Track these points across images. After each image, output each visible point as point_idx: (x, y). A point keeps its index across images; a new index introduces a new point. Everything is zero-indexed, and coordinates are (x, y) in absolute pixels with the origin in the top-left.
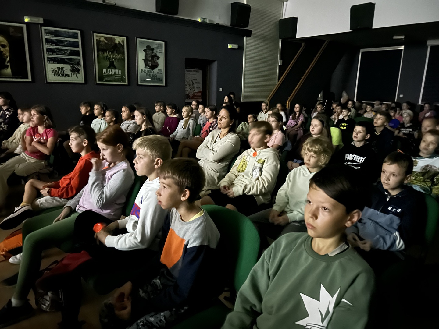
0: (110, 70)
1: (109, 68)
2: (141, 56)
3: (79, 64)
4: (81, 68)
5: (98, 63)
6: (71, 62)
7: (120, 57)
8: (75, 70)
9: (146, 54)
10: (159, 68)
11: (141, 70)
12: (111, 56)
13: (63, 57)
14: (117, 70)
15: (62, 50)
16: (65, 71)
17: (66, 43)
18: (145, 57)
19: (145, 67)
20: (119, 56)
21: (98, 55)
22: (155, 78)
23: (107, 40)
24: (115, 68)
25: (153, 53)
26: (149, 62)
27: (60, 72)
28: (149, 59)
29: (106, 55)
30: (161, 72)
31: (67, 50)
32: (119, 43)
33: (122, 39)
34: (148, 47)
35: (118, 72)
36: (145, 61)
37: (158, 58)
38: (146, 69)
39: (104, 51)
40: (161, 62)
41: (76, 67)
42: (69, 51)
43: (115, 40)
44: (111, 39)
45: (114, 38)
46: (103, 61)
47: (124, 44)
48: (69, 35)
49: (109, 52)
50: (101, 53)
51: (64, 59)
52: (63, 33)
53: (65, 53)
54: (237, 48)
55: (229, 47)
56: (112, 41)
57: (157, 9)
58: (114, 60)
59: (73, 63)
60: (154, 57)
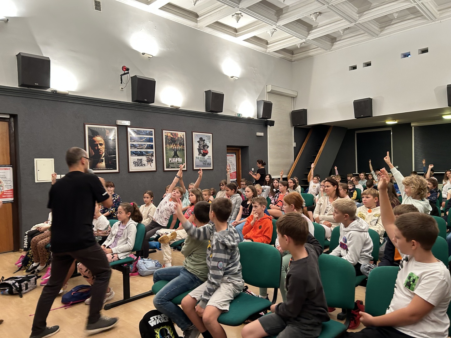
0: (175, 159)
1: (173, 157)
2: (196, 146)
3: (152, 155)
4: (154, 158)
5: (166, 153)
6: (147, 154)
8: (150, 161)
9: (200, 145)
10: (208, 155)
11: (196, 157)
12: (175, 148)
13: (142, 150)
14: (179, 158)
15: (142, 145)
16: (143, 161)
17: (144, 139)
18: (199, 147)
19: (199, 155)
20: (181, 147)
21: (166, 147)
22: (205, 163)
23: (172, 136)
24: (178, 157)
25: (204, 143)
26: (201, 151)
27: (139, 163)
28: (201, 148)
29: (171, 147)
30: (210, 158)
31: (145, 145)
32: (181, 137)
33: (182, 134)
34: (201, 139)
35: (180, 160)
36: (199, 150)
37: (208, 147)
38: (200, 156)
39: (170, 144)
40: (210, 150)
41: (150, 158)
42: (146, 146)
43: (178, 135)
44: (176, 134)
45: (177, 133)
46: (169, 152)
47: (184, 138)
48: (147, 133)
49: (174, 144)
50: (168, 145)
51: (143, 152)
52: (143, 132)
53: (143, 147)
54: (263, 135)
55: (257, 135)
56: (176, 136)
57: (207, 109)
58: (177, 150)
59: (148, 154)
60: (205, 146)
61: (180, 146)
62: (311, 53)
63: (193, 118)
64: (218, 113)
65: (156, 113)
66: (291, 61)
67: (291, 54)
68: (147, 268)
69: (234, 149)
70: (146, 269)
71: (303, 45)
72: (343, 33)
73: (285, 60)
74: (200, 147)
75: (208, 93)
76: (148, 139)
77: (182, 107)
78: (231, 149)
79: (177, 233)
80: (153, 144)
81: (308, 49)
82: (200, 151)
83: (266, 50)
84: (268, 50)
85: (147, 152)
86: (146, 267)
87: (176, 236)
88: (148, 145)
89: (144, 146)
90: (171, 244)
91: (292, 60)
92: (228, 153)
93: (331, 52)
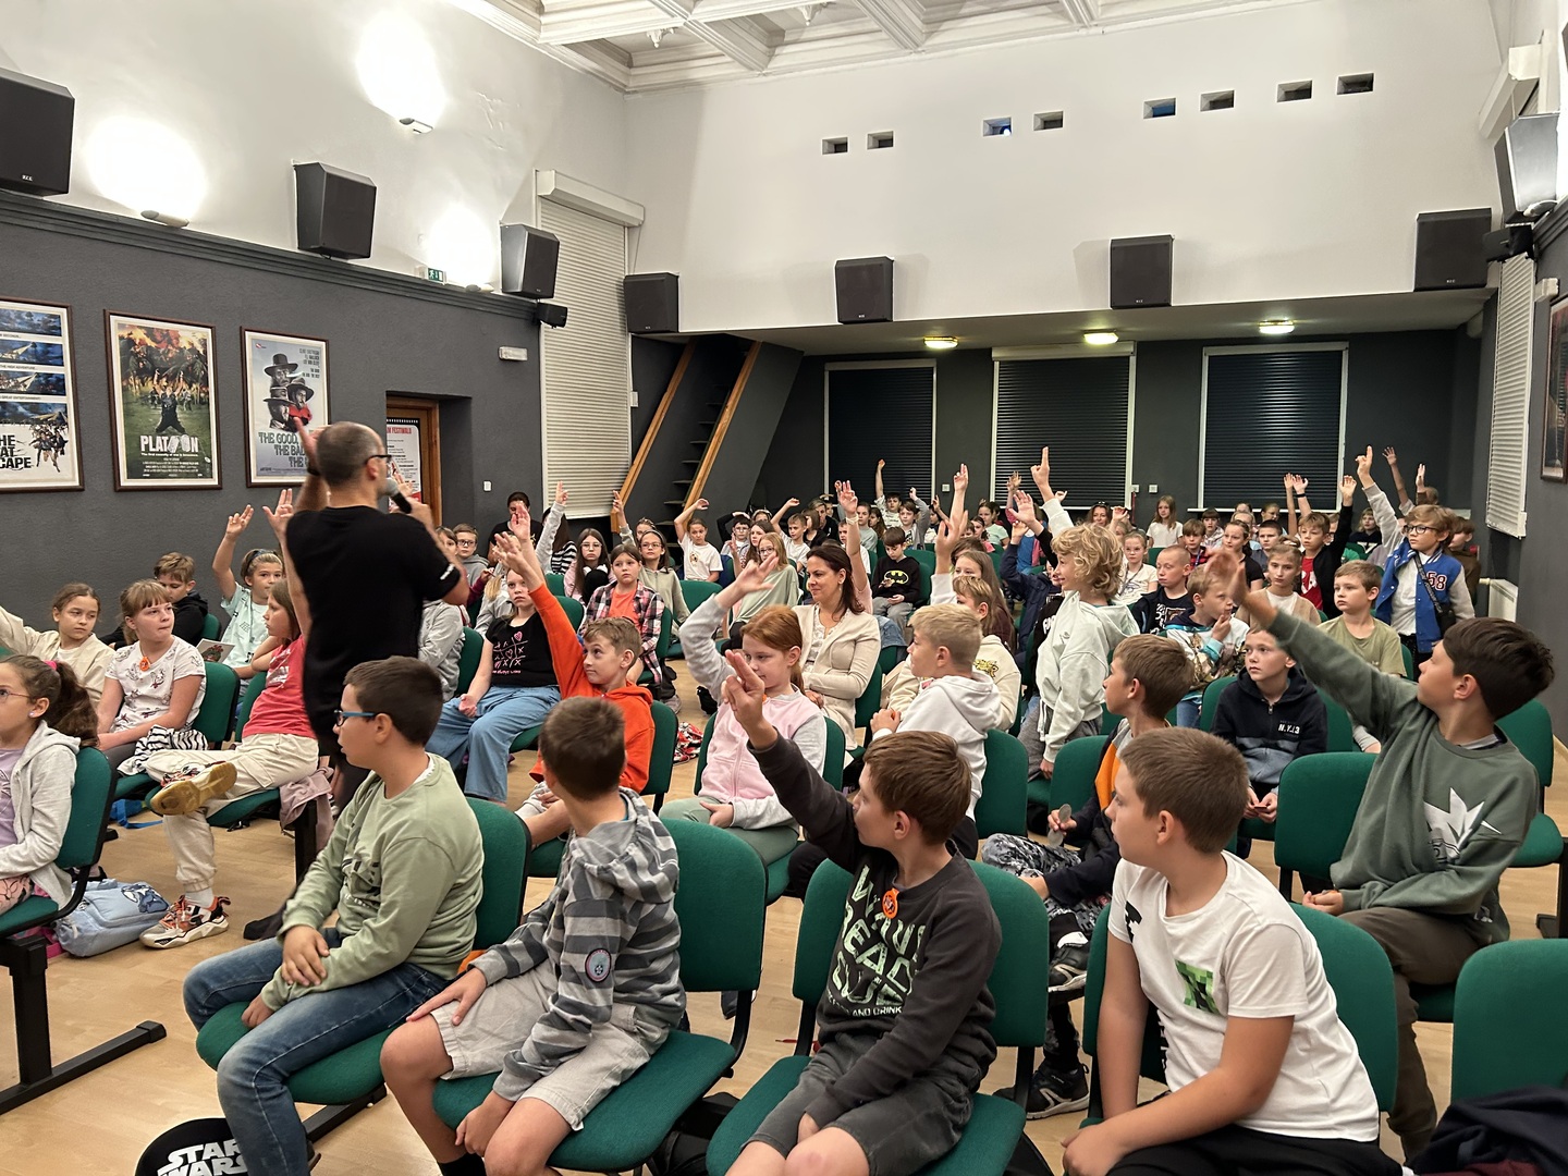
0: (166, 438)
1: (160, 431)
2: (259, 388)
3: (61, 422)
4: (69, 435)
5: (127, 414)
6: (35, 416)
7: (194, 393)
8: (50, 444)
9: (276, 383)
11: (261, 434)
12: (168, 393)
13: (11, 399)
14: (185, 438)
15: (9, 376)
16: (17, 447)
17: (20, 351)
18: (271, 391)
19: (272, 424)
20: (192, 391)
21: (125, 389)
23: (154, 340)
24: (182, 431)
25: (292, 377)
26: (283, 408)
28: (283, 398)
29: (149, 387)
31: (24, 374)
32: (193, 350)
33: (200, 336)
34: (279, 359)
35: (190, 444)
36: (273, 404)
37: (310, 394)
38: (276, 431)
39: (144, 374)
41: (53, 431)
42: (33, 379)
43: (177, 338)
44: (168, 334)
45: (176, 332)
46: (141, 408)
47: (205, 352)
48: (33, 325)
49: (160, 378)
50: (134, 382)
51: (15, 408)
52: (13, 316)
53: (17, 385)
54: (524, 358)
55: (504, 357)
56: (170, 342)
57: (303, 242)
58: (175, 404)
59: (42, 417)
60: (297, 389)
61: (190, 387)
62: (699, 72)
63: (246, 272)
64: (350, 262)
65: (73, 240)
66: (622, 89)
67: (623, 63)
68: (102, 924)
69: (411, 403)
70: (98, 929)
71: (672, 37)
72: (813, 17)
73: (601, 83)
74: (278, 393)
75: (307, 175)
76: (39, 348)
77: (195, 223)
78: (403, 406)
79: (237, 767)
80: (65, 371)
81: (687, 56)
82: (278, 410)
83: (536, 33)
84: (545, 36)
85: (35, 408)
86: (97, 920)
87: (235, 779)
88: (38, 375)
89: (20, 380)
90: (209, 815)
91: (625, 86)
92: (392, 419)
93: (764, 79)
